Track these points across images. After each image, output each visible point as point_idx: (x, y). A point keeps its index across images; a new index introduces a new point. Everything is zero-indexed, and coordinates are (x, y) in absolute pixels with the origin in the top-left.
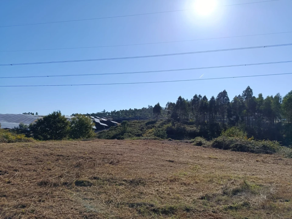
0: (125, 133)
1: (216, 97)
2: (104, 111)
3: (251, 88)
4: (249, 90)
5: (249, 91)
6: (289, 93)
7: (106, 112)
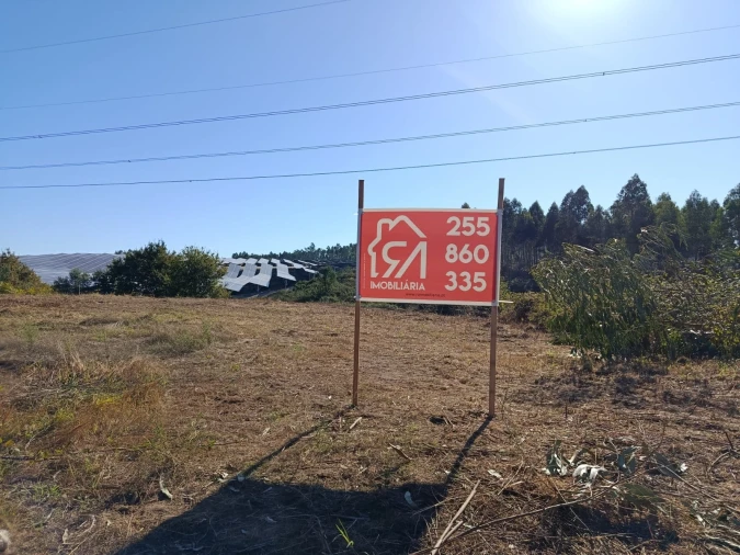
0: (324, 294)
1: (559, 204)
2: (313, 247)
3: (642, 179)
4: (638, 185)
5: (637, 189)
6: (733, 193)
7: (316, 248)
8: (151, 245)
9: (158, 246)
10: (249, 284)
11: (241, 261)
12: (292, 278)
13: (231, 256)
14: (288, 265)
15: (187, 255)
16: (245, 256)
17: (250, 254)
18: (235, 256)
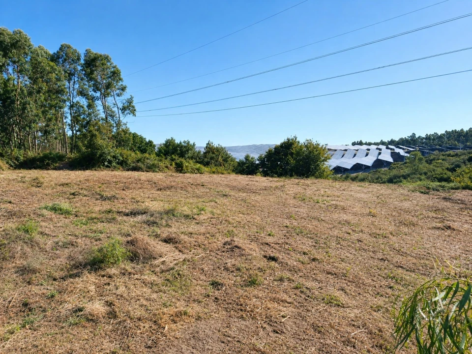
2: (414, 135)
7: (417, 136)
8: (288, 140)
9: (292, 140)
10: (358, 164)
11: (357, 147)
12: (391, 160)
13: (350, 144)
14: (391, 149)
15: (306, 146)
16: (361, 143)
17: (364, 142)
18: (354, 144)
